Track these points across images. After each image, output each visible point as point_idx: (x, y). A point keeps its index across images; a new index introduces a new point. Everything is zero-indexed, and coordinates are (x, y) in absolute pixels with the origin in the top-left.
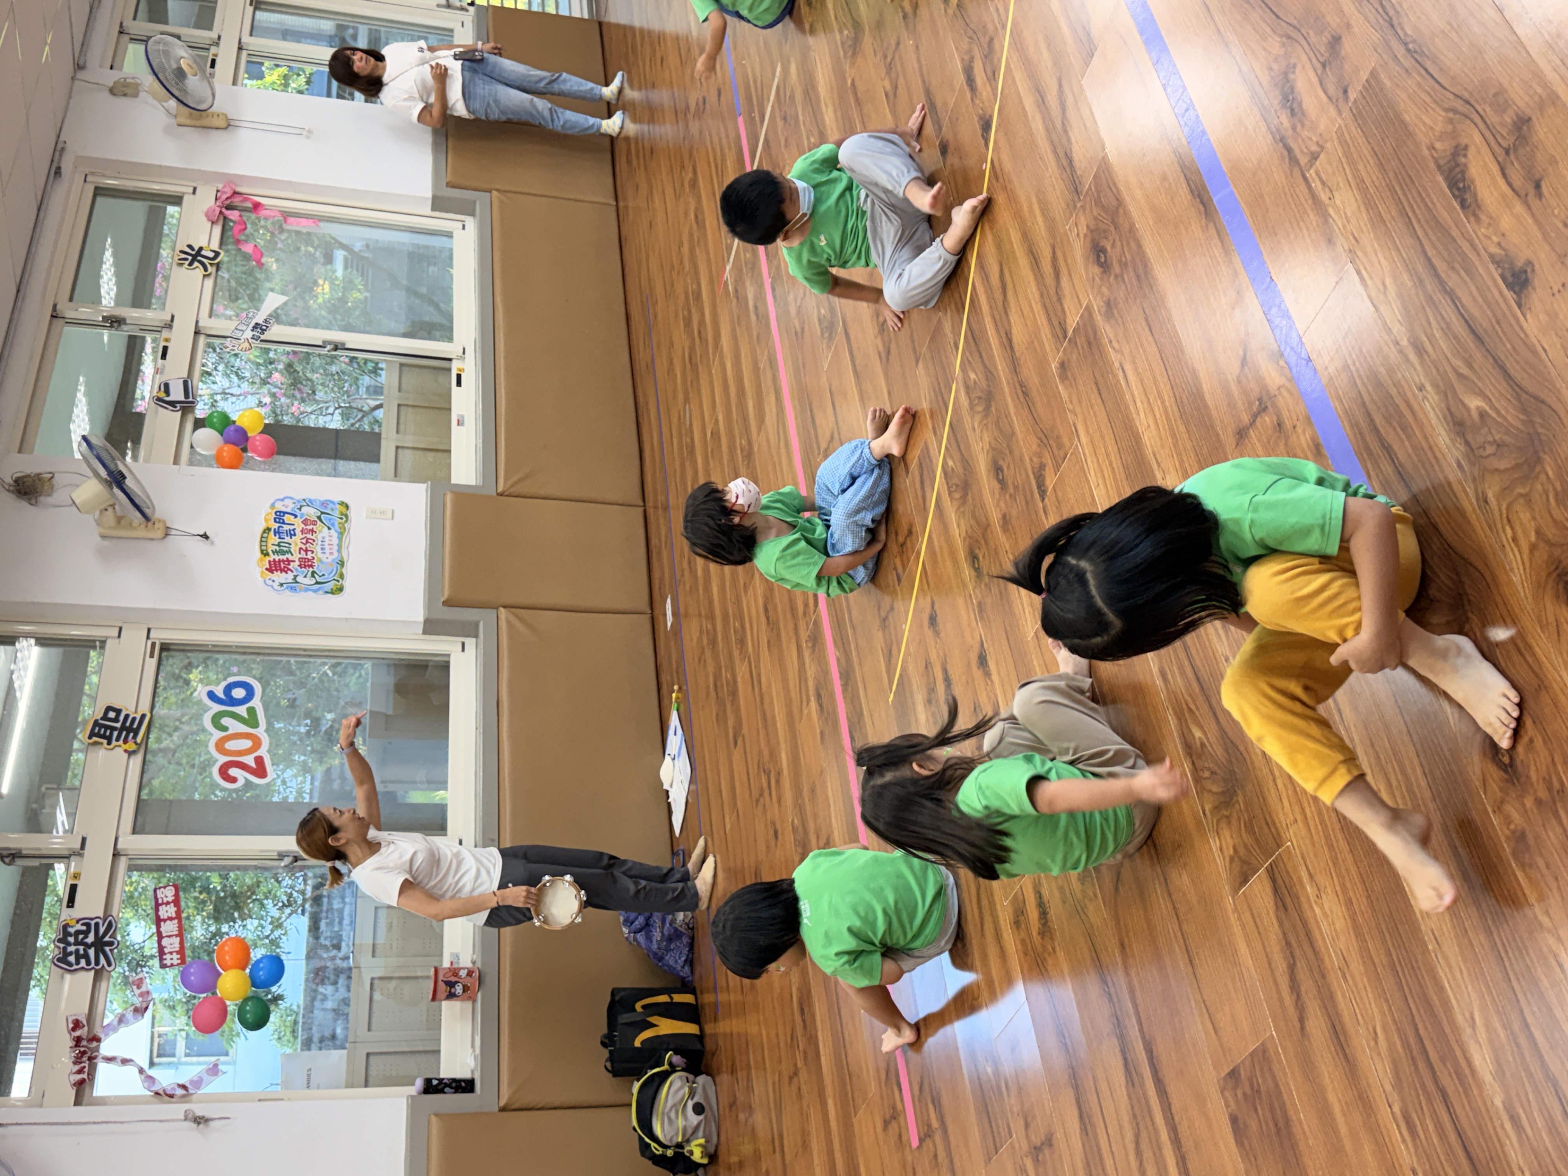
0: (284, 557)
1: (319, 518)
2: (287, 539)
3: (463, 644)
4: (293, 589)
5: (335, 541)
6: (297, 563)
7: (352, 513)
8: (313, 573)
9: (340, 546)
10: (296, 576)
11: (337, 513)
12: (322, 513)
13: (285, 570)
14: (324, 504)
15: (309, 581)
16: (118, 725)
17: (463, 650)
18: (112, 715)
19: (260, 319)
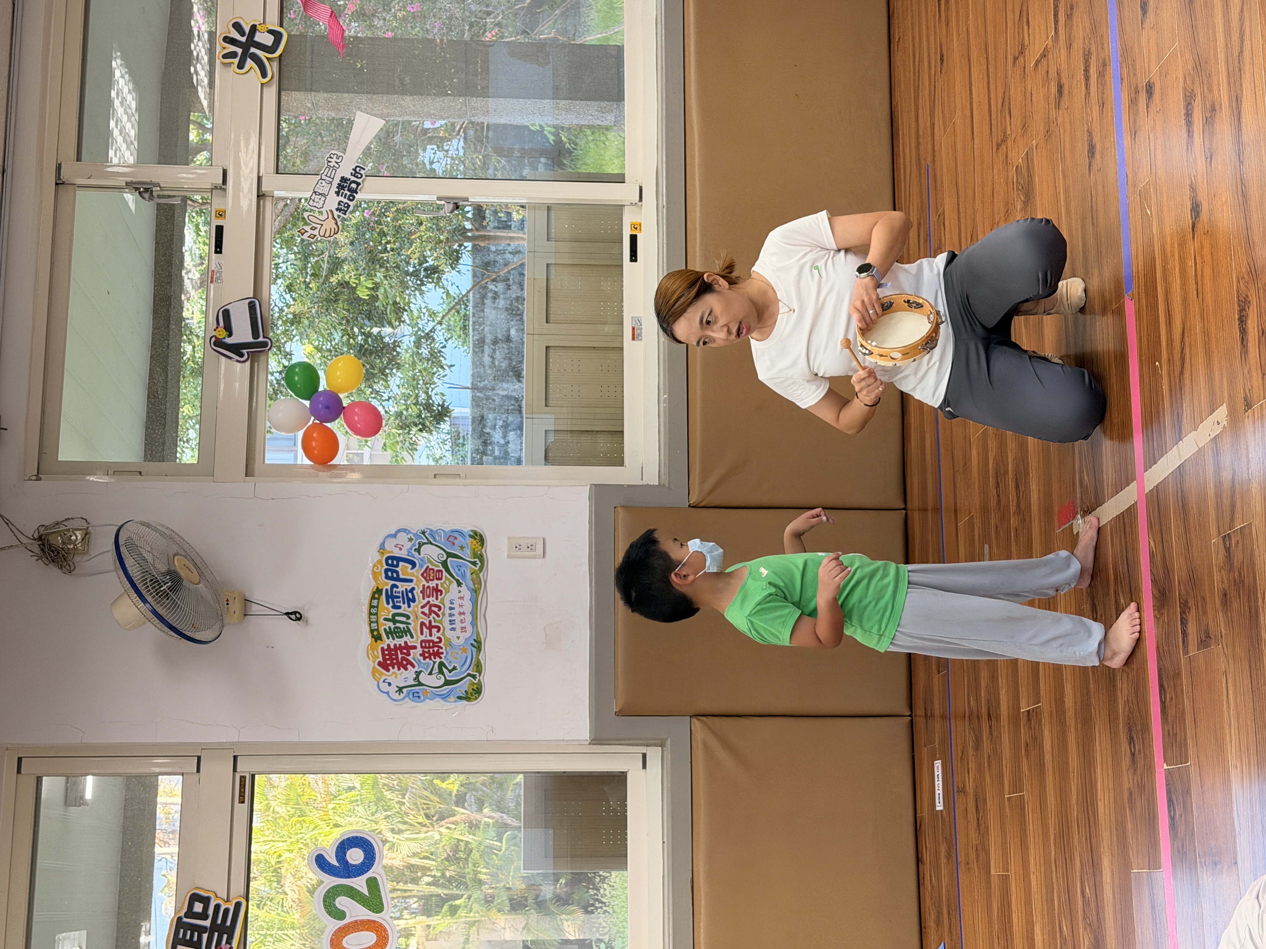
0: (400, 642)
1: (445, 564)
2: (404, 607)
3: (644, 756)
4: (416, 696)
5: (468, 606)
6: (419, 650)
7: (491, 551)
8: (441, 664)
9: (474, 614)
10: (418, 674)
11: (467, 554)
12: (449, 555)
13: (404, 664)
14: (452, 536)
15: (435, 680)
16: (207, 923)
17: (644, 767)
18: (198, 907)
19: (346, 171)
